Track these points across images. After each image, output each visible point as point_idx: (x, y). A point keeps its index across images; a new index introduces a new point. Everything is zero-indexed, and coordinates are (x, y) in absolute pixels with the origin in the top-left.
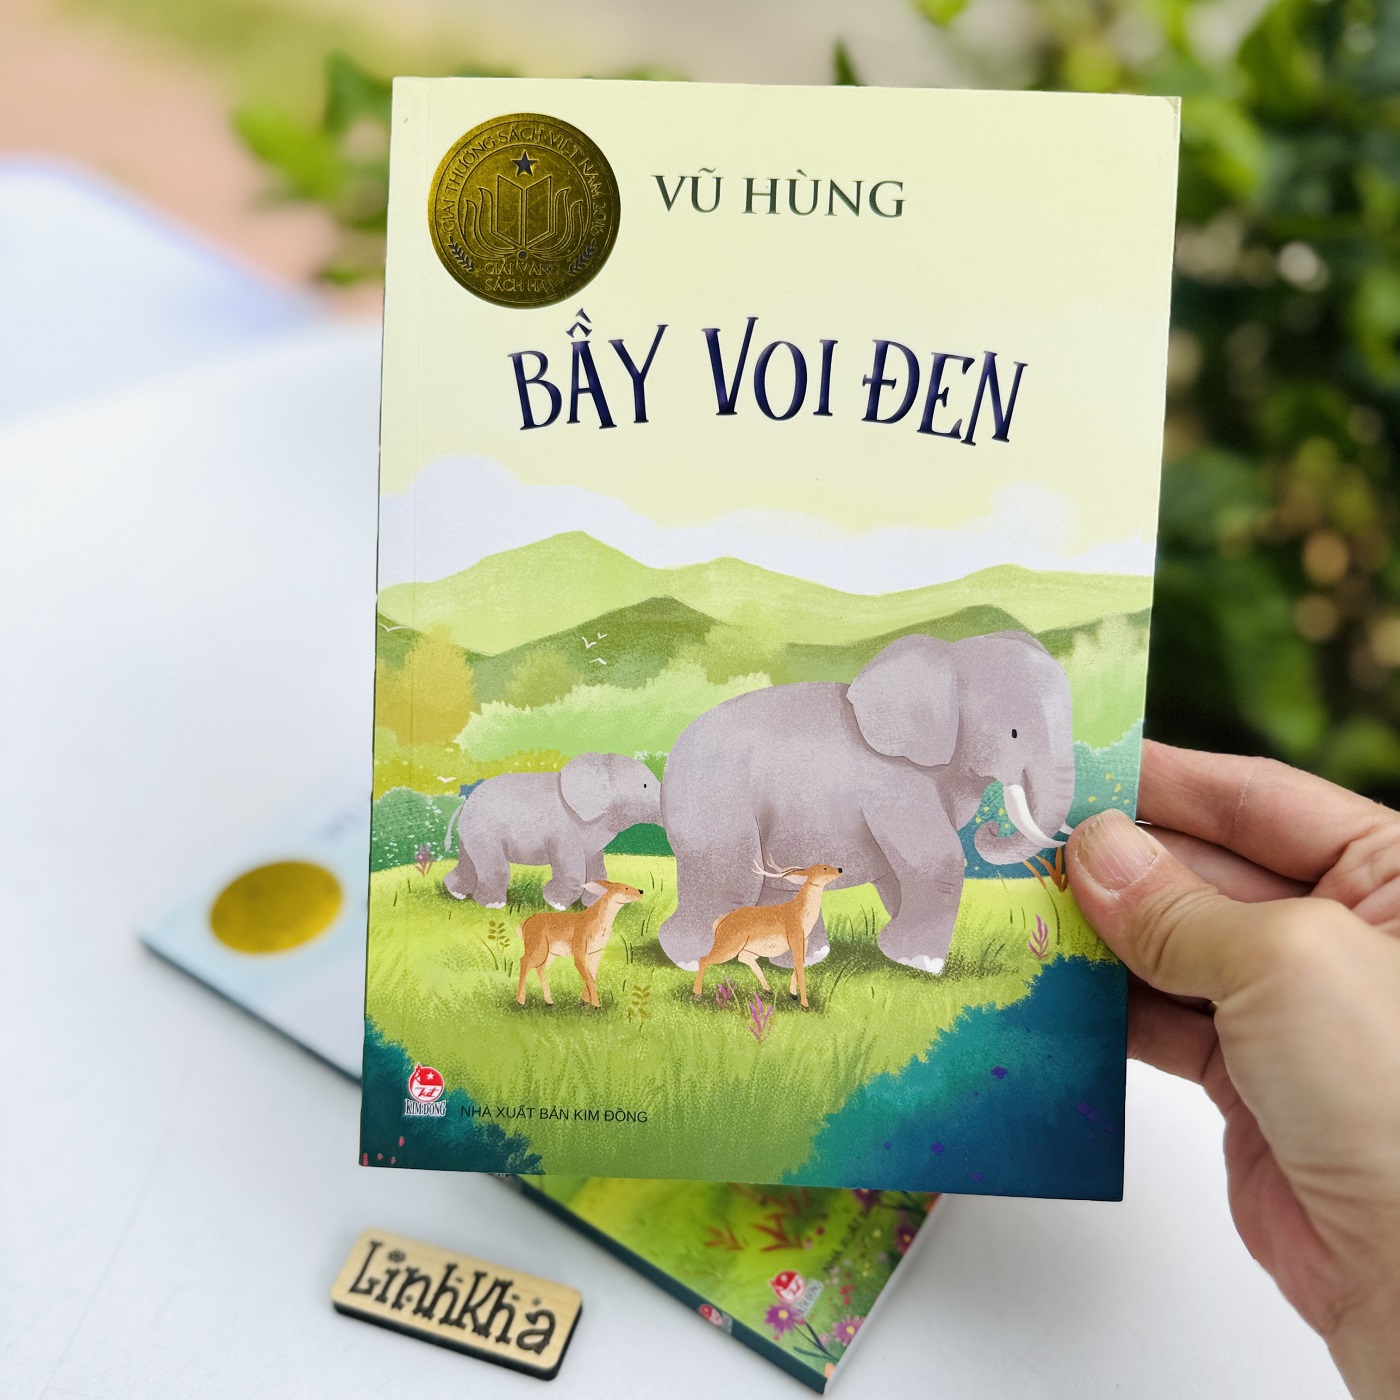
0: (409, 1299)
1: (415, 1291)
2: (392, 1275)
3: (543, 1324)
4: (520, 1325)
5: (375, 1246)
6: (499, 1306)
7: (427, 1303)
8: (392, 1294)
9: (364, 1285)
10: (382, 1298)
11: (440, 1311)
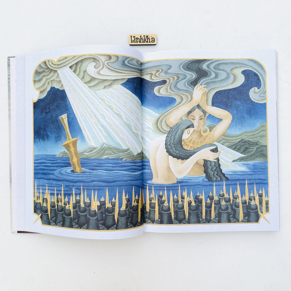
0: (138, 41)
1: (138, 40)
2: (135, 39)
3: (153, 39)
4: (151, 40)
5: (131, 36)
6: (148, 39)
7: (140, 41)
8: (136, 41)
9: (132, 41)
10: (135, 42)
11: (142, 42)
